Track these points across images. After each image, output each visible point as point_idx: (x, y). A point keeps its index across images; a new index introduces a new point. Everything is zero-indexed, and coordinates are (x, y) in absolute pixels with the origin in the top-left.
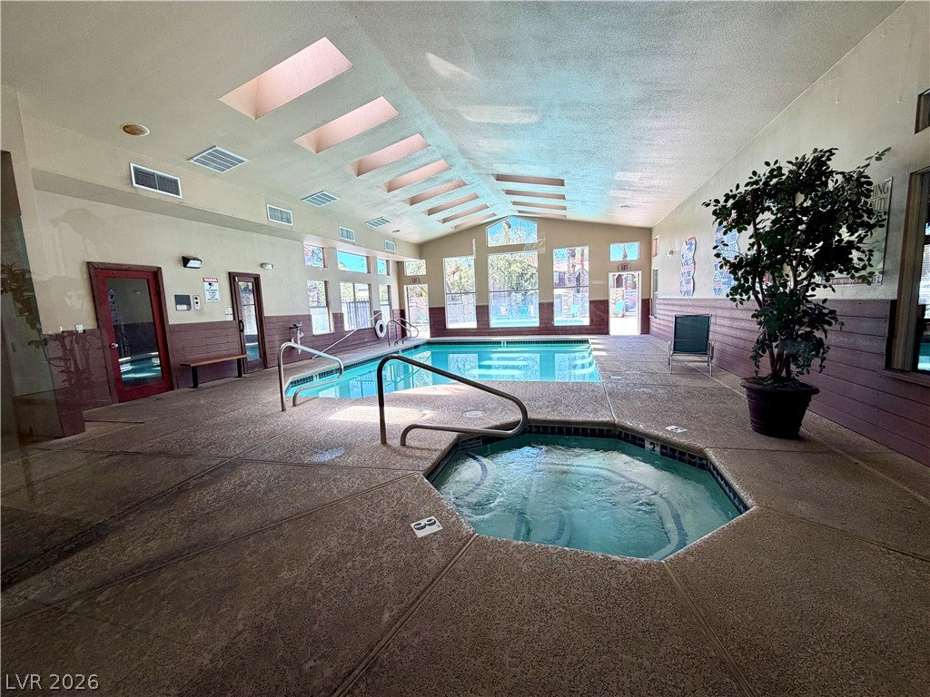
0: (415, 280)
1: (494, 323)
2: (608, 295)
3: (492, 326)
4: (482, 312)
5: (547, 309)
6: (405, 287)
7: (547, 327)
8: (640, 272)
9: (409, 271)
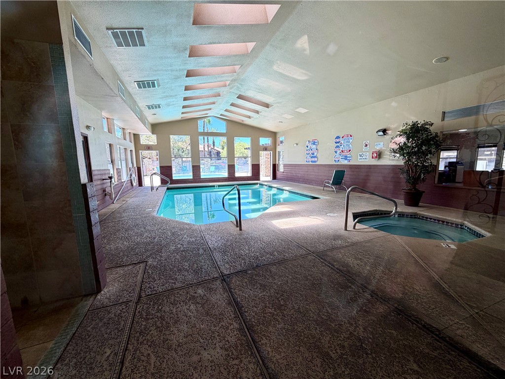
0: (149, 148)
1: (204, 175)
2: (259, 162)
3: (202, 177)
4: (196, 169)
5: (231, 168)
6: (140, 151)
7: (232, 177)
8: (271, 152)
9: (143, 141)
